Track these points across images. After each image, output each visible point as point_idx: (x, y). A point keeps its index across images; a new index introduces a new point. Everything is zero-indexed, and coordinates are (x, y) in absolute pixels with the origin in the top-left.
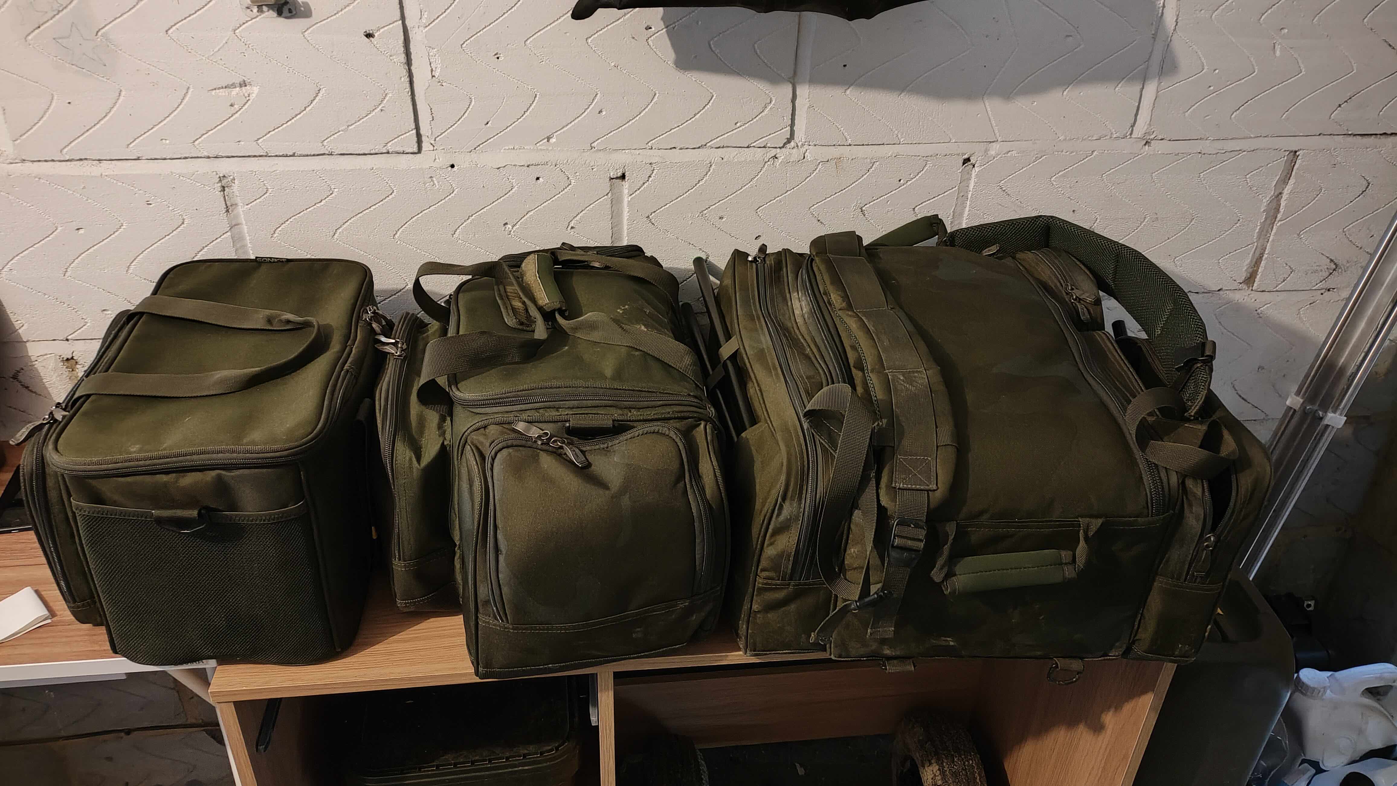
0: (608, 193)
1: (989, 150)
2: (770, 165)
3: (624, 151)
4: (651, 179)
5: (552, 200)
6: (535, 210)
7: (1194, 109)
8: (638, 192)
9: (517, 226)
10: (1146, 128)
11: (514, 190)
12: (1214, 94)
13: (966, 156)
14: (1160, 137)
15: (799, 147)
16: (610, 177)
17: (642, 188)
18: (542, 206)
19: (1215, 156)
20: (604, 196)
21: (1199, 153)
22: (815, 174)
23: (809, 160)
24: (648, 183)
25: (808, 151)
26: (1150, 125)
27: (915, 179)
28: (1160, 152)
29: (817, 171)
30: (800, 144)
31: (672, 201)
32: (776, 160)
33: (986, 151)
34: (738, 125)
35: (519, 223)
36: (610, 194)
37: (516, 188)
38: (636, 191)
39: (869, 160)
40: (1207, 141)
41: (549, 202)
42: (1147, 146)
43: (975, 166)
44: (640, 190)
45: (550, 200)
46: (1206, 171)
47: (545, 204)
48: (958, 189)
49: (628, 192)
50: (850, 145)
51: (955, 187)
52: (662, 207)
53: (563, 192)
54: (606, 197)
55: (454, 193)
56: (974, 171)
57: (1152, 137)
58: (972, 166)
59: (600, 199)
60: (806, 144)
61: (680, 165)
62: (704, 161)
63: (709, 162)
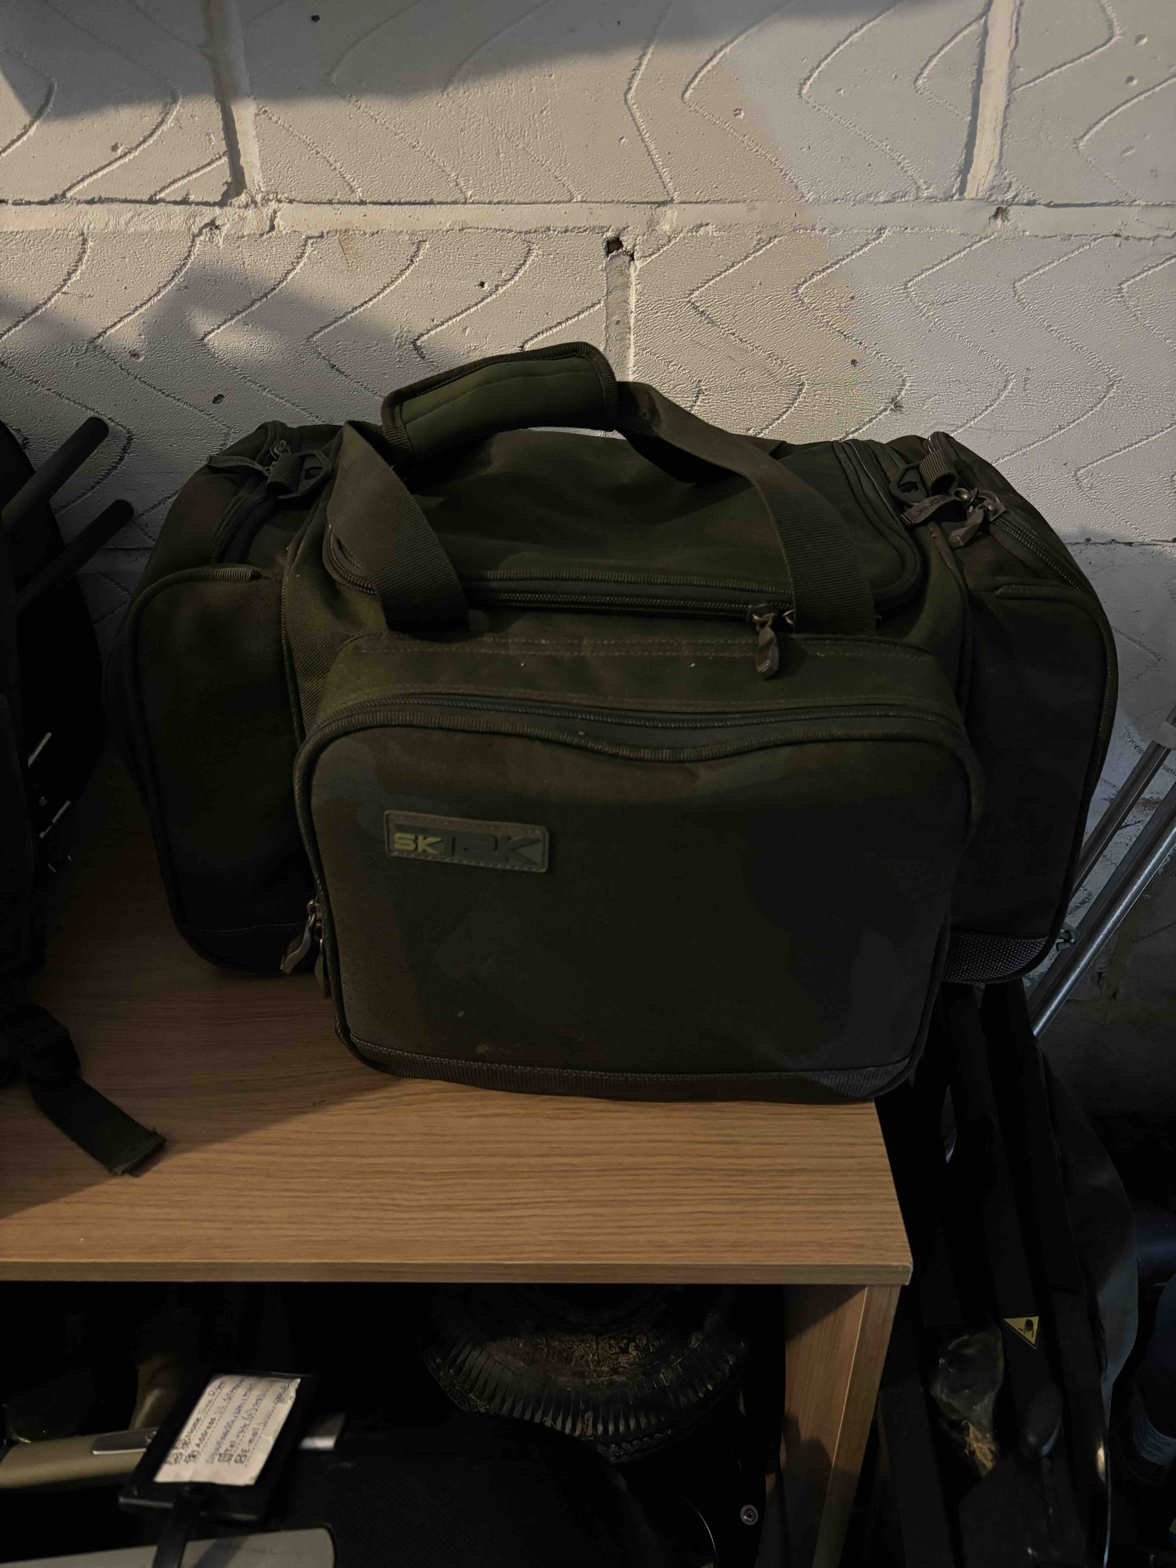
1: (658, 223)
2: (205, 241)
7: (1097, 131)
10: (990, 177)
12: (1142, 97)
13: (610, 234)
14: (1026, 197)
15: (259, 205)
19: (1151, 243)
21: (1116, 235)
22: (301, 264)
23: (284, 232)
25: (279, 214)
26: (999, 167)
27: (512, 282)
28: (1028, 233)
29: (305, 259)
30: (258, 198)
32: (217, 232)
33: (652, 225)
34: (119, 152)
39: (407, 238)
40: (1132, 209)
42: (999, 221)
43: (636, 256)
46: (1134, 277)
48: (606, 305)
50: (362, 203)
51: (599, 303)
56: (632, 268)
57: (1009, 196)
58: (627, 258)
60: (271, 197)
61: (21, 237)
62: (69, 229)
63: (77, 233)
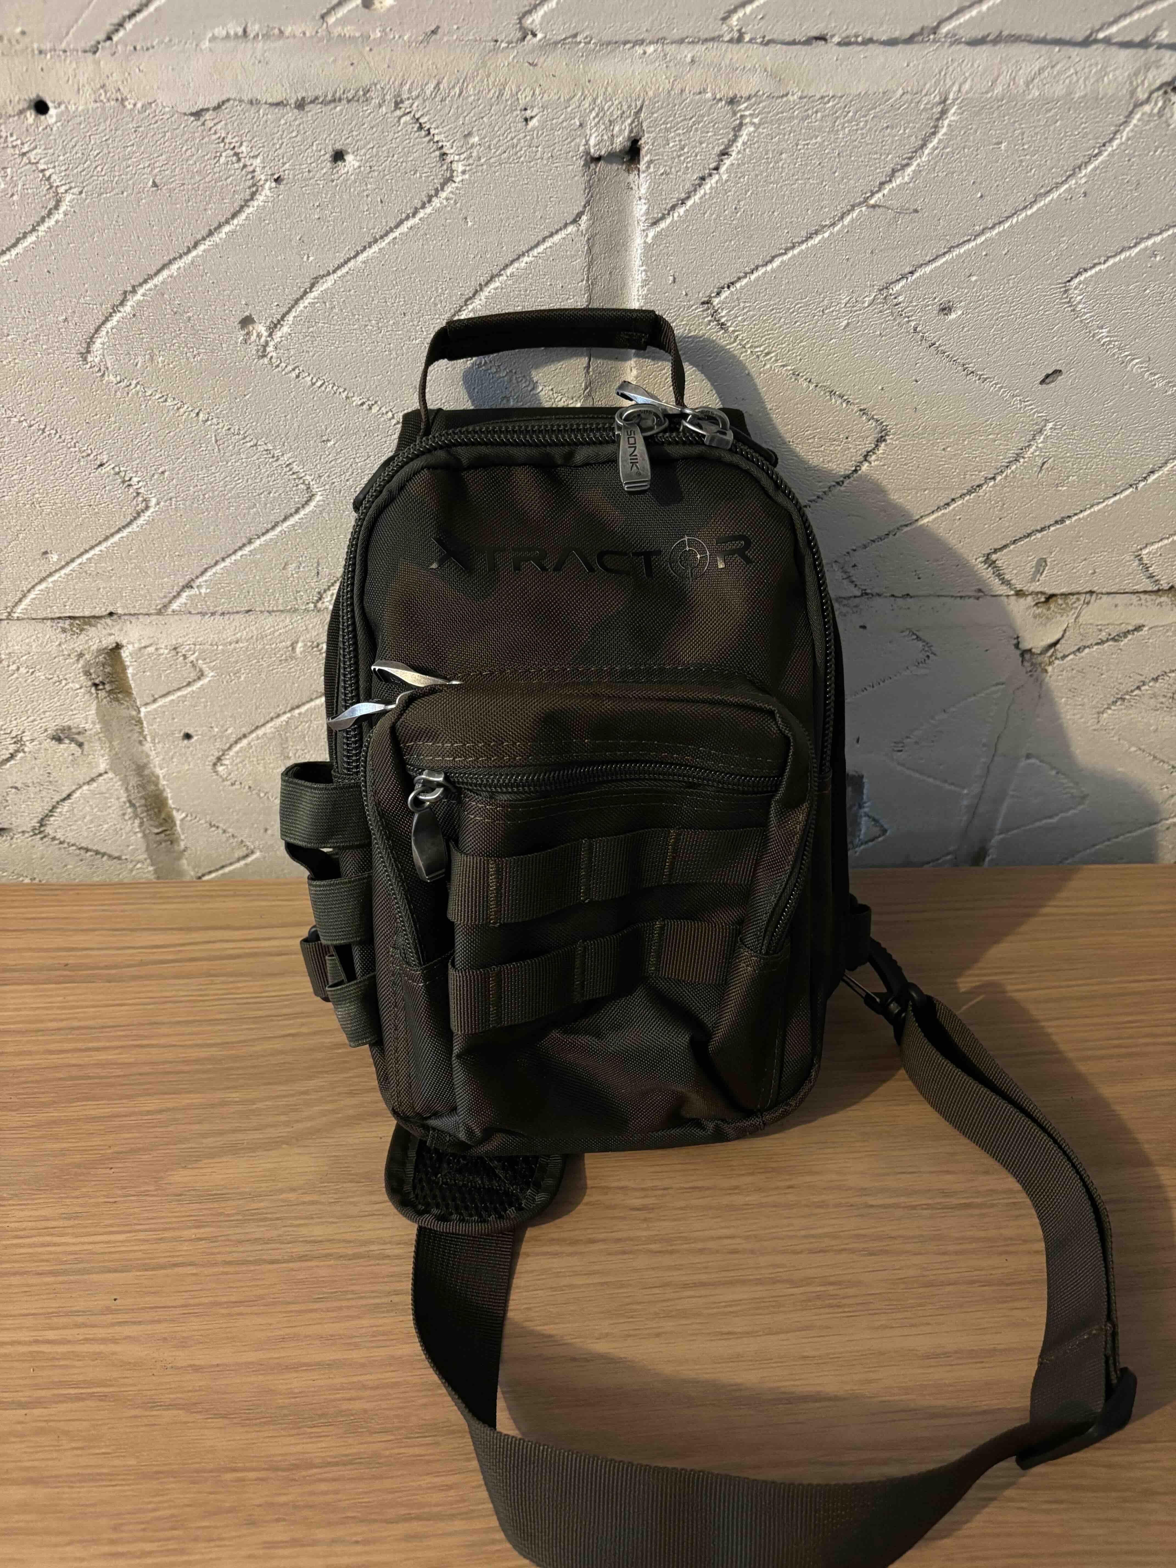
0: (579, 215)
3: (639, 50)
4: (727, 162)
5: (391, 236)
6: (339, 273)
8: (681, 210)
9: (285, 329)
11: (260, 198)
16: (587, 153)
17: (696, 198)
18: (361, 258)
20: (566, 226)
24: (716, 178)
31: (793, 247)
35: (290, 318)
36: (584, 218)
37: (266, 191)
38: (673, 208)
41: (383, 244)
44: (689, 203)
45: (388, 239)
47: (369, 252)
49: (647, 213)
52: (757, 268)
53: (429, 210)
54: (571, 229)
55: (63, 208)
59: (551, 235)
61: (834, 106)
62: (924, 92)
63: (937, 98)
